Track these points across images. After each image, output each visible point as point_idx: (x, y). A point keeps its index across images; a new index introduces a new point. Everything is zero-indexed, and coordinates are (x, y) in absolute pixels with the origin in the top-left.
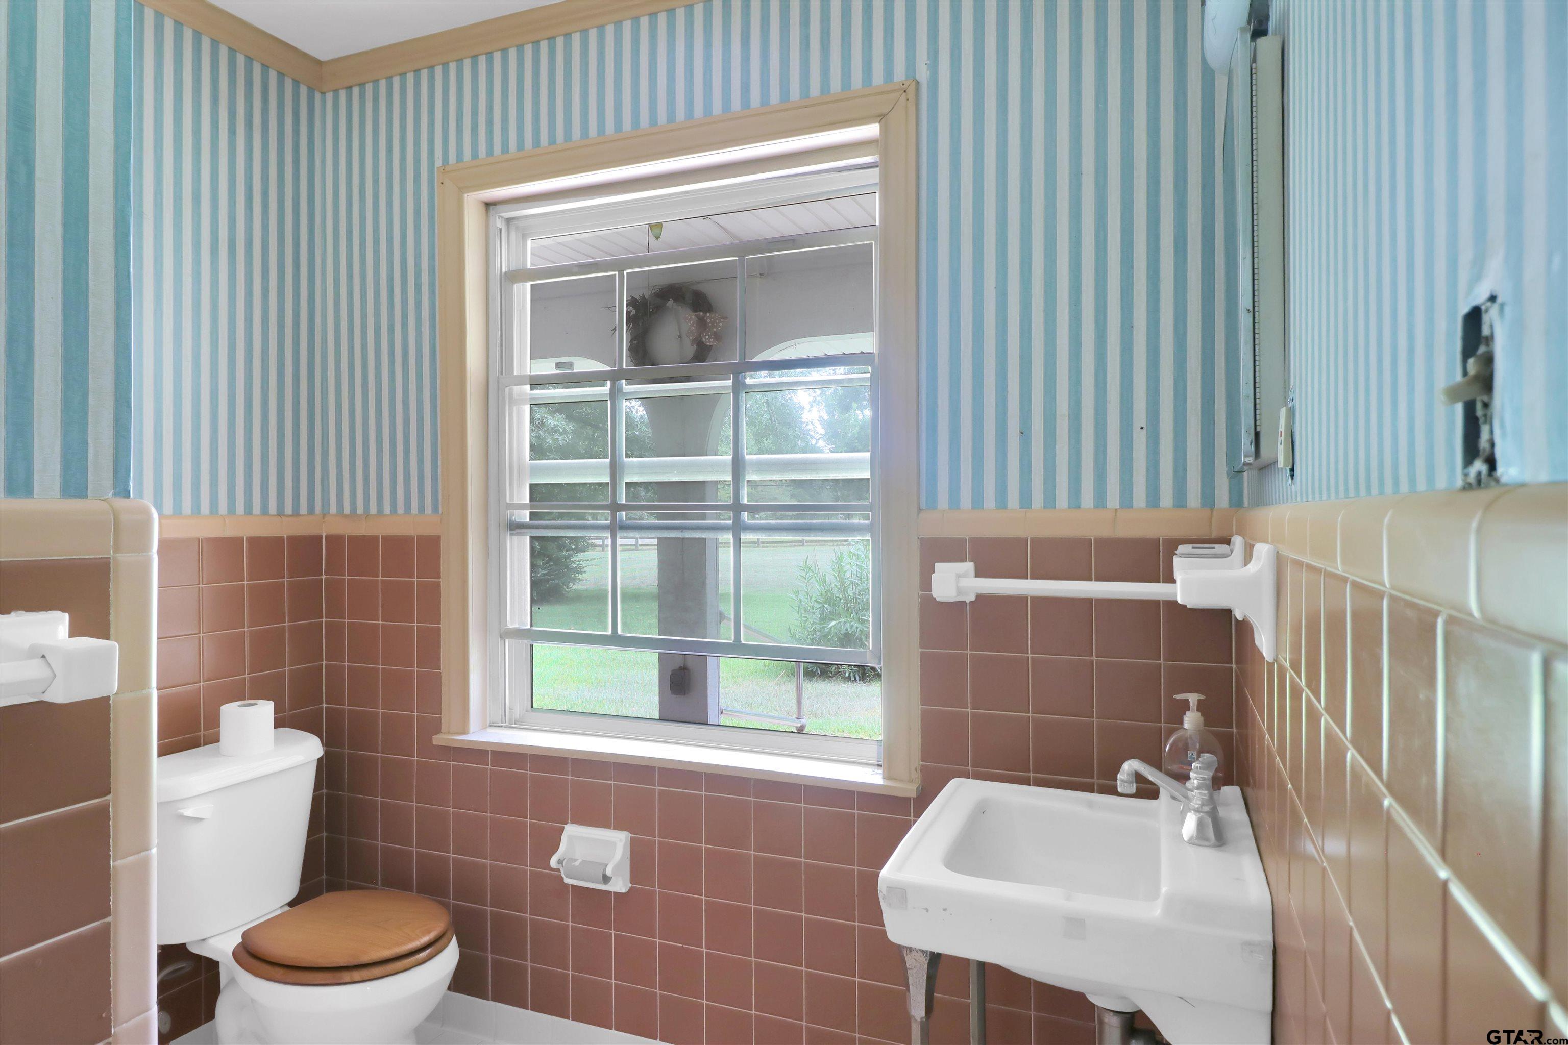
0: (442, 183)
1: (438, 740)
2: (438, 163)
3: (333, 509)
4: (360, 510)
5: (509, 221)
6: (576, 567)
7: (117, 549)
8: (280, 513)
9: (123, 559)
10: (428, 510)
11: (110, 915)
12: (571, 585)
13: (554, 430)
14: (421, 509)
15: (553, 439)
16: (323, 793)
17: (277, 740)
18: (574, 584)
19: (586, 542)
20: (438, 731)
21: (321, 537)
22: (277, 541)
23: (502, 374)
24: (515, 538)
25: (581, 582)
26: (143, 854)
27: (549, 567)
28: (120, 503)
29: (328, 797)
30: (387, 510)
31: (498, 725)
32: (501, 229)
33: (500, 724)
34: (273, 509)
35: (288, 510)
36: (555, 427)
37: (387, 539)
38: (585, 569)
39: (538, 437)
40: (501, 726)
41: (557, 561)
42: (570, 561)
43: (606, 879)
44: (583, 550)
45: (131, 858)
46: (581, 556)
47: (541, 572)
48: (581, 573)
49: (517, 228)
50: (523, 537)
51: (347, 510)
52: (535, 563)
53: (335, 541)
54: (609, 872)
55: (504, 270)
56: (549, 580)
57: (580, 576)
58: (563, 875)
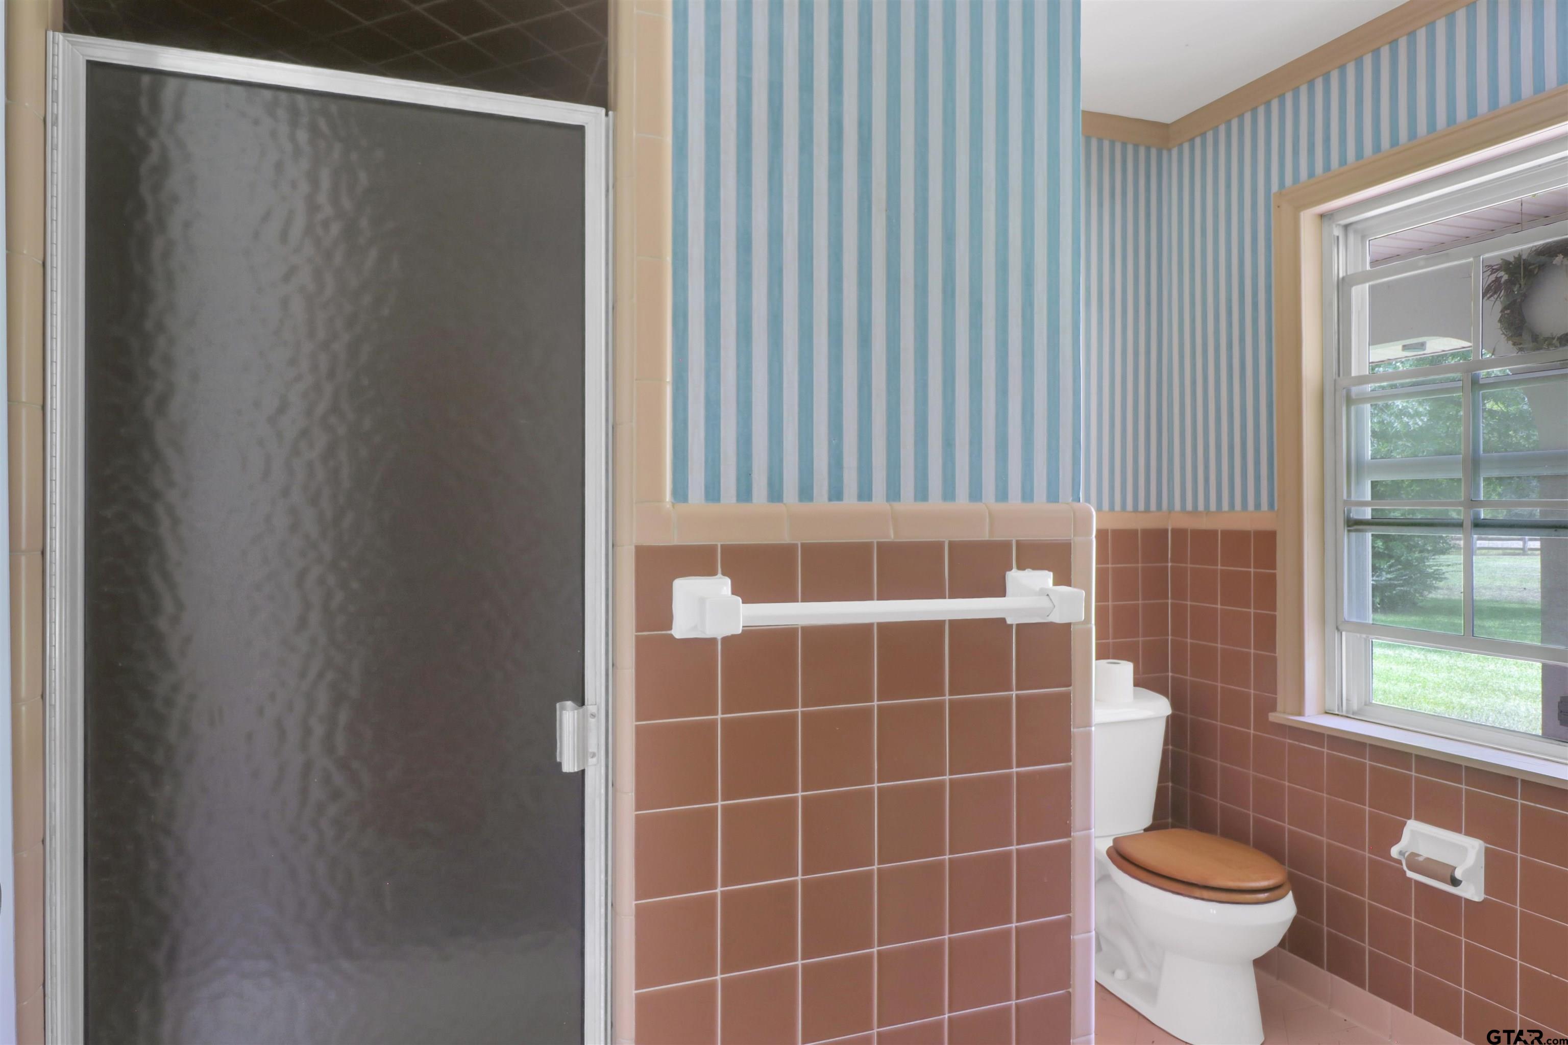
0: (1279, 207)
1: (1273, 717)
2: (1275, 188)
3: (1178, 506)
4: (1201, 507)
5: (1346, 227)
6: (1433, 573)
7: (1074, 536)
8: (1136, 509)
9: (1077, 541)
10: (1265, 506)
11: (1071, 761)
12: (1426, 593)
13: (1402, 413)
14: (1258, 506)
15: (1401, 422)
16: (1169, 749)
17: (1136, 696)
18: (1430, 592)
19: (1447, 543)
20: (1273, 708)
21: (1166, 531)
22: (1133, 533)
23: (1339, 375)
24: (1353, 534)
25: (1439, 591)
26: (1087, 728)
27: (1396, 571)
28: (1075, 505)
29: (1173, 752)
30: (1225, 506)
31: (1334, 713)
32: (1338, 237)
33: (1337, 713)
34: (1130, 507)
35: (1141, 507)
36: (1404, 409)
37: (1227, 534)
38: (1447, 575)
39: (1381, 422)
40: (1338, 715)
41: (1408, 565)
42: (1425, 566)
43: (1455, 882)
44: (1443, 552)
45: (1082, 729)
46: (1442, 558)
47: (1385, 576)
48: (1441, 579)
49: (1356, 232)
50: (1364, 533)
51: (1189, 507)
52: (1377, 565)
53: (1179, 533)
54: (1458, 874)
55: (1341, 276)
56: (1396, 586)
57: (1441, 584)
58: (1405, 868)
